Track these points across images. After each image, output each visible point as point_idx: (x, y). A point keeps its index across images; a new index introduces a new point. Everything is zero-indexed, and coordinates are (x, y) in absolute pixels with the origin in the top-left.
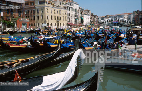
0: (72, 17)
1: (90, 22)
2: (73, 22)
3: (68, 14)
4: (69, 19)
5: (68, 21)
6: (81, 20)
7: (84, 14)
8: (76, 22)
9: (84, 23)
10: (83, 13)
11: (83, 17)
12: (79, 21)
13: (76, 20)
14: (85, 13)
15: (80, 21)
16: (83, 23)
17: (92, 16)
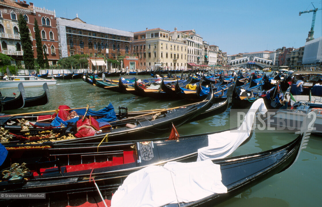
0: (194, 55)
1: (217, 61)
2: (194, 61)
3: (188, 50)
4: (189, 58)
5: (188, 60)
6: (206, 58)
7: (209, 51)
8: (198, 62)
9: (209, 63)
10: (208, 50)
11: (208, 55)
12: (202, 60)
13: (198, 59)
14: (211, 50)
15: (204, 60)
16: (207, 63)
17: (219, 54)
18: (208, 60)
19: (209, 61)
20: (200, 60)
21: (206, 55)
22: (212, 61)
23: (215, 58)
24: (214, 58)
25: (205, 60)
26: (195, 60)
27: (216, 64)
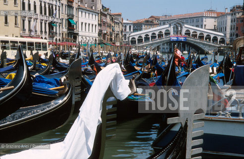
0: (40, 17)
1: (99, 34)
2: (41, 31)
3: (24, 4)
4: (26, 22)
5: (24, 29)
6: (70, 26)
7: (79, 8)
8: (52, 35)
9: (79, 39)
10: (75, 5)
11: (75, 19)
12: (62, 30)
13: (51, 25)
14: (82, 6)
15: (65, 30)
16: (75, 38)
17: (103, 17)
18: (75, 31)
19: (80, 33)
20: (57, 29)
21: (72, 19)
22: (87, 34)
23: (94, 26)
24: (91, 26)
25: (69, 29)
26: (43, 30)
27: (96, 40)
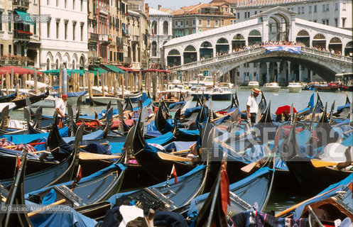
11: (32, 11)
16: (32, 55)
18: (33, 39)
19: (44, 44)
21: (24, 10)
22: (61, 45)
25: (16, 35)
27: (82, 58)
